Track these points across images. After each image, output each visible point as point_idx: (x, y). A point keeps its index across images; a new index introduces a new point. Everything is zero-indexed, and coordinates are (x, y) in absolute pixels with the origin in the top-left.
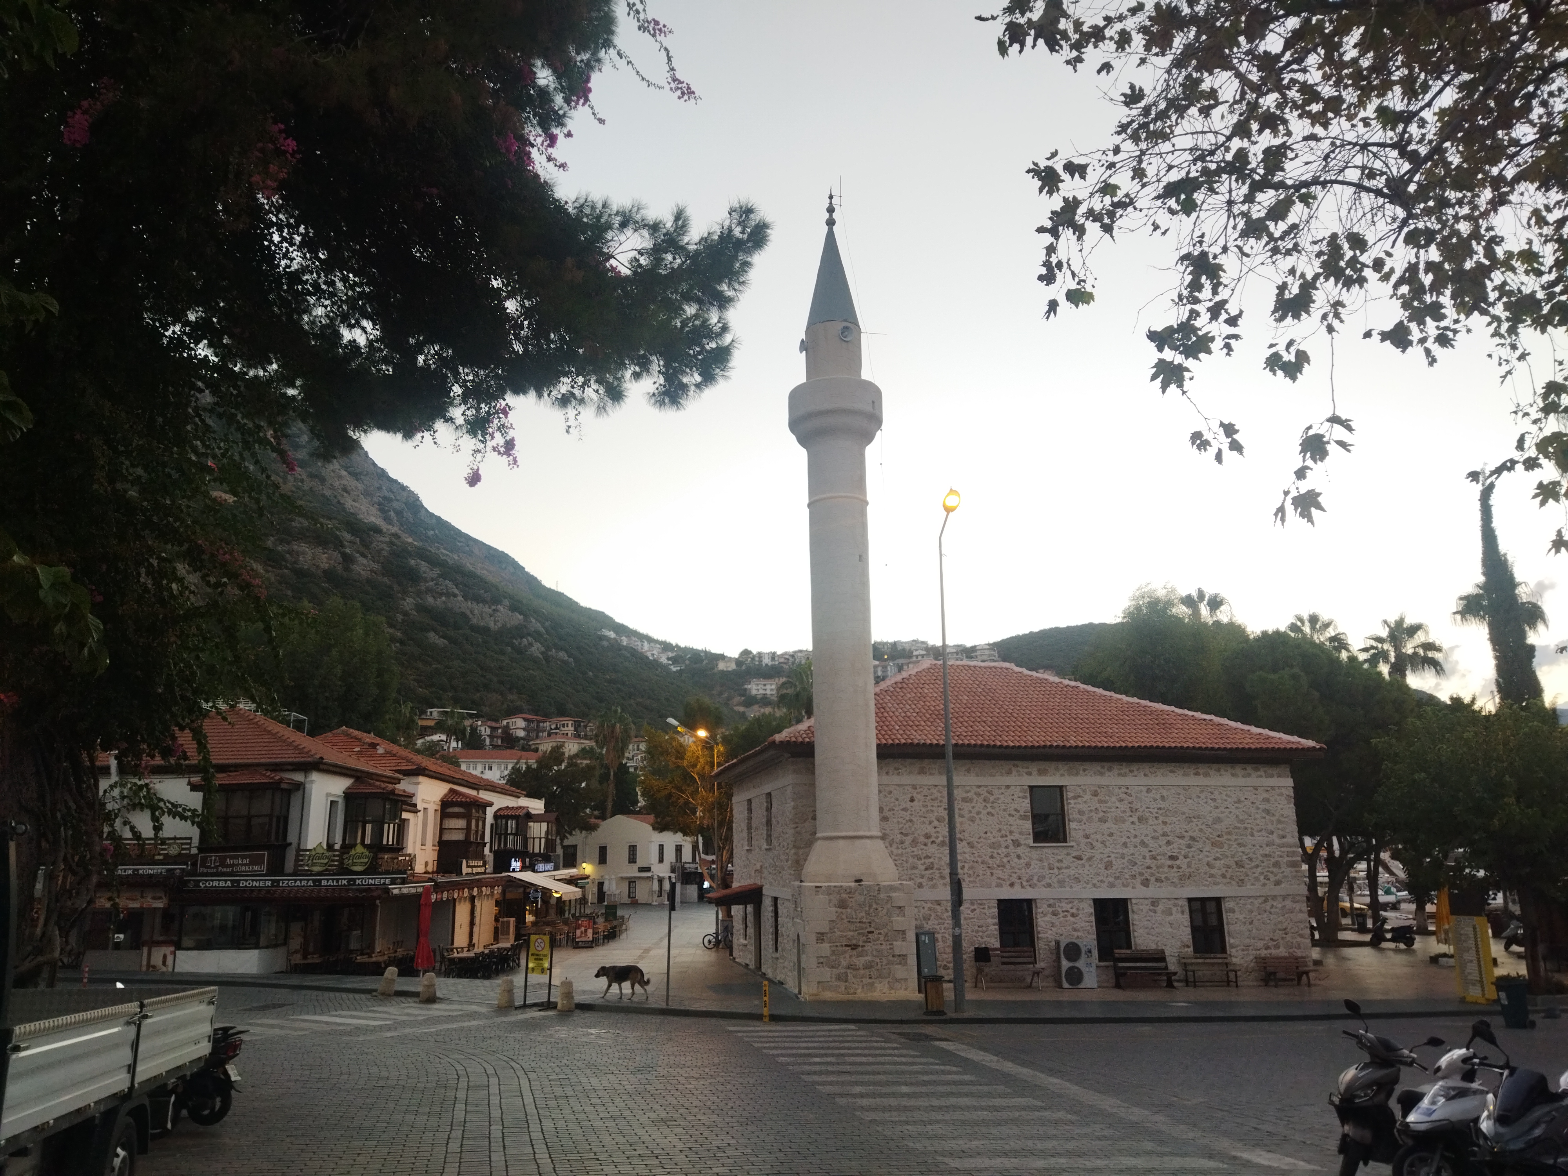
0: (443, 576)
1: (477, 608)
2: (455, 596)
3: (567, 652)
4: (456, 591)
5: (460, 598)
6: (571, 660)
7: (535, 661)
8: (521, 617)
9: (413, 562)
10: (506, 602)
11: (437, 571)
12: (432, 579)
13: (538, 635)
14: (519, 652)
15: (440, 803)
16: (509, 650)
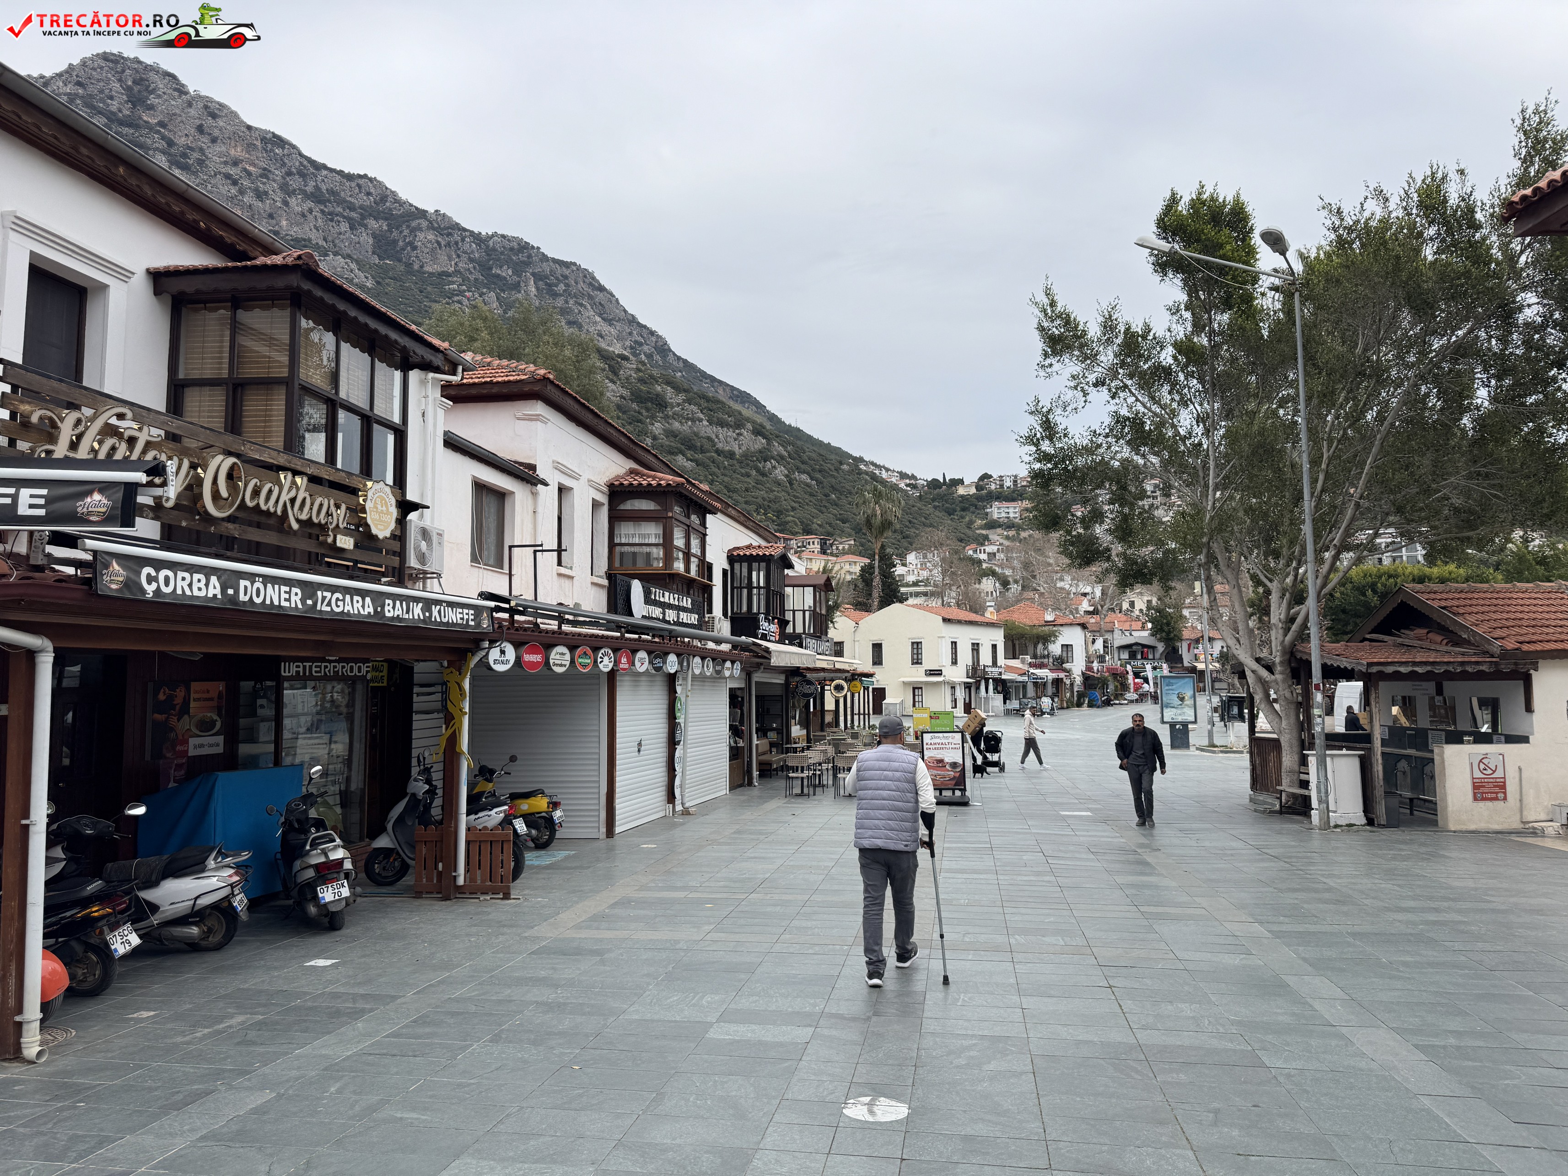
0: (689, 401)
1: (723, 432)
2: (700, 420)
3: (808, 474)
4: (701, 416)
5: (705, 423)
6: (814, 482)
7: (778, 483)
8: (764, 441)
10: (749, 426)
11: (681, 397)
12: (678, 405)
13: (780, 459)
14: (763, 474)
15: (606, 489)
16: (754, 473)
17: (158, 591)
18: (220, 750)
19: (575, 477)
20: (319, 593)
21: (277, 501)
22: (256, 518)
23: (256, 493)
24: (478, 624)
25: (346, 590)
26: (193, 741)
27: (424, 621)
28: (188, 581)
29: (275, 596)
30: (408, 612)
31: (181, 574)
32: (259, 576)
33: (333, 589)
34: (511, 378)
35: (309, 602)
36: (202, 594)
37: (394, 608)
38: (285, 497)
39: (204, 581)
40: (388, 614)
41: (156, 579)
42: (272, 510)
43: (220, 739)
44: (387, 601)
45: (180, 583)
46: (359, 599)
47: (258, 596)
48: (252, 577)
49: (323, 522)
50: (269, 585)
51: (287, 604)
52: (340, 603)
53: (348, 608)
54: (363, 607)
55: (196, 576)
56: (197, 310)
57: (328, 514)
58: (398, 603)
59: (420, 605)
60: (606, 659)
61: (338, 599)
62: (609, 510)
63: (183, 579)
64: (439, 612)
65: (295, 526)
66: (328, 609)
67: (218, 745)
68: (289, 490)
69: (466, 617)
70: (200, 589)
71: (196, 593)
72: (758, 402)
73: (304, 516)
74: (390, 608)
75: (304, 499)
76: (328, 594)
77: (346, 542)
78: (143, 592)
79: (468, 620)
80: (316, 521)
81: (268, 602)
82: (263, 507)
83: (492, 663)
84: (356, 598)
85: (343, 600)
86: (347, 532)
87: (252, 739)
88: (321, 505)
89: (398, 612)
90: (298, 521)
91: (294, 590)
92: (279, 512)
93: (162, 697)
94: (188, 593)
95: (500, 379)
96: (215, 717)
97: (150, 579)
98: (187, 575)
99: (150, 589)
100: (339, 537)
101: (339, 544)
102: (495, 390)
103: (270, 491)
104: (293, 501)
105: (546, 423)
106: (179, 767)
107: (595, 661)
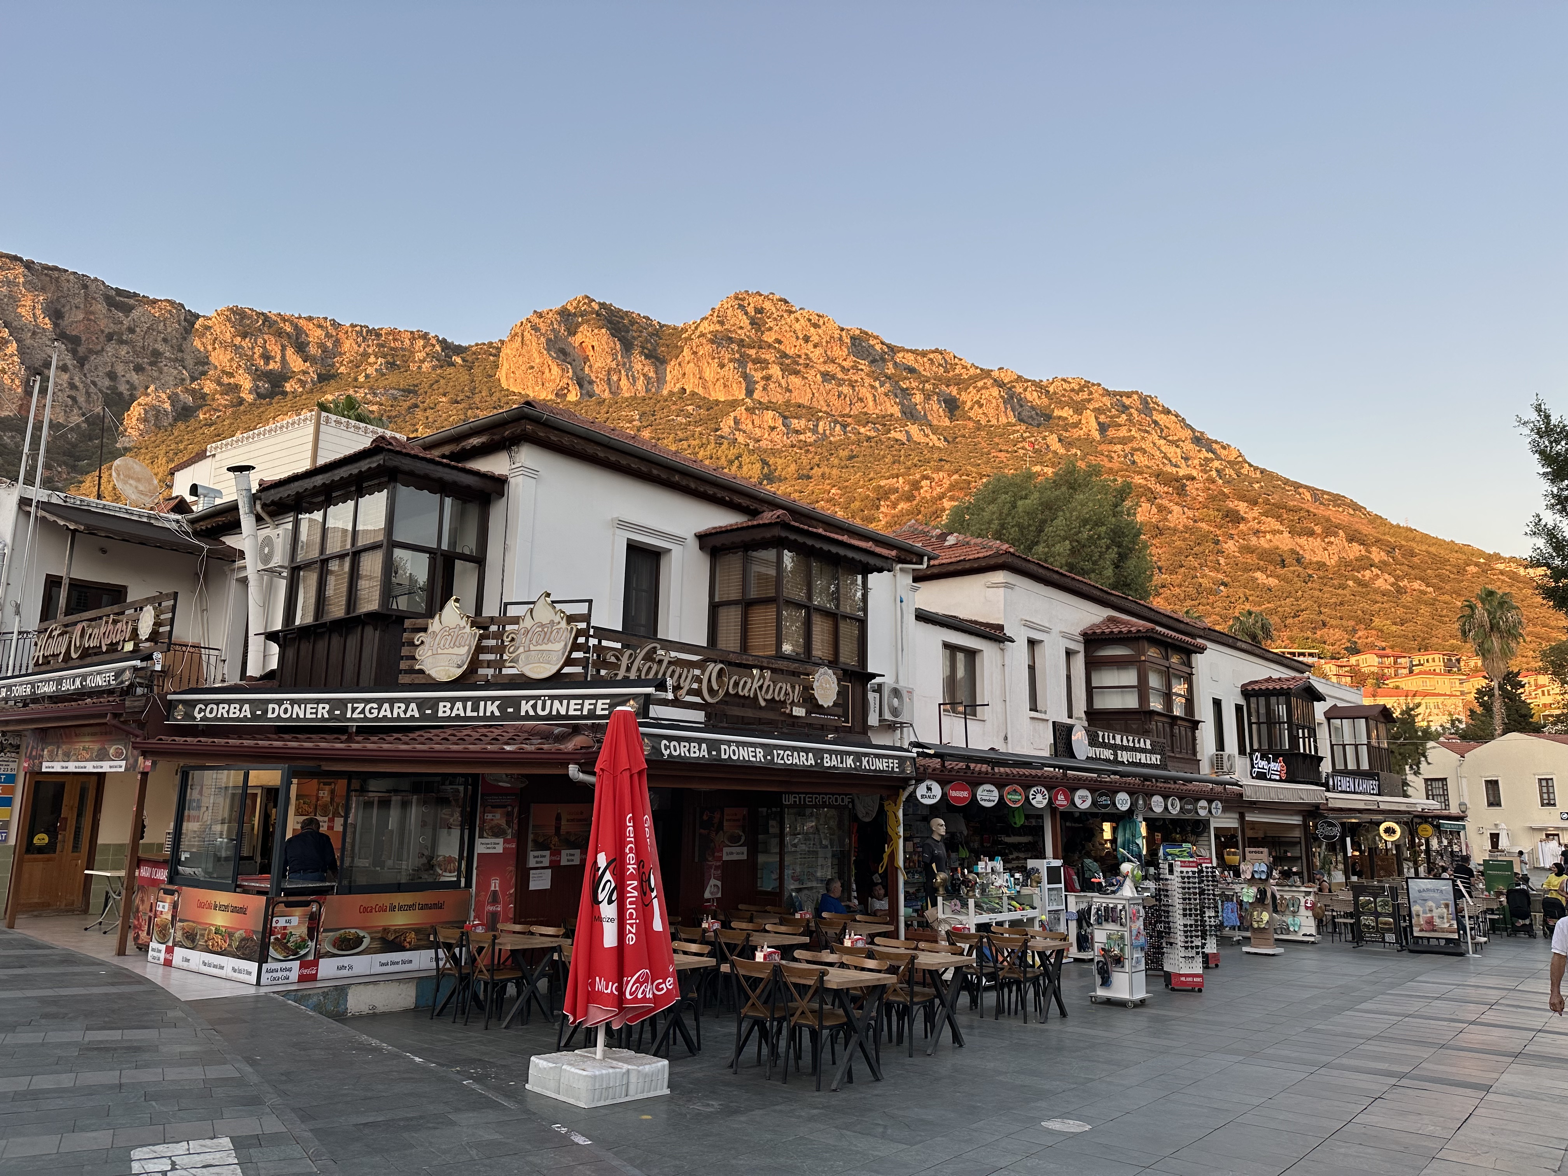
0: (1267, 514)
1: (1309, 543)
2: (1281, 533)
3: (1422, 579)
4: (1282, 528)
5: (1286, 535)
7: (1384, 593)
8: (1361, 548)
9: (1231, 505)
10: (1342, 532)
11: (1257, 511)
13: (1383, 566)
14: (1365, 585)
15: (1081, 639)
16: (1350, 583)
17: (670, 755)
18: (745, 857)
19: (1046, 631)
20: (775, 751)
21: (750, 689)
22: (737, 700)
23: (736, 684)
24: (903, 771)
25: (794, 749)
26: (726, 850)
27: (855, 769)
28: (687, 748)
29: (745, 754)
30: (842, 763)
31: (682, 744)
32: (733, 742)
33: (785, 748)
34: (981, 555)
35: (769, 758)
36: (697, 755)
37: (831, 760)
38: (756, 685)
39: (697, 747)
40: (826, 765)
41: (669, 747)
42: (747, 695)
43: (745, 849)
44: (825, 755)
45: (682, 749)
46: (804, 754)
47: (734, 755)
48: (729, 743)
49: (782, 699)
50: (741, 748)
51: (754, 759)
52: (790, 758)
53: (796, 761)
54: (807, 760)
55: (692, 744)
56: (727, 554)
57: (786, 694)
58: (834, 756)
59: (852, 757)
60: (1039, 797)
61: (788, 755)
62: (1085, 657)
63: (685, 747)
64: (868, 762)
65: (763, 703)
66: (782, 762)
67: (743, 853)
68: (759, 680)
69: (891, 765)
70: (695, 752)
71: (692, 755)
72: (1356, 504)
73: (769, 697)
74: (828, 760)
75: (769, 686)
76: (782, 752)
77: (799, 712)
78: (663, 755)
79: (893, 768)
80: (777, 699)
81: (741, 758)
82: (741, 693)
83: (919, 797)
84: (801, 754)
85: (792, 756)
86: (798, 705)
87: (766, 851)
88: (781, 688)
89: (834, 763)
90: (765, 700)
91: (758, 750)
92: (752, 696)
93: (705, 818)
94: (688, 755)
95: (971, 557)
96: (741, 833)
97: (667, 747)
98: (687, 744)
99: (666, 753)
100: (794, 708)
101: (794, 714)
102: (967, 566)
103: (746, 682)
104: (761, 687)
105: (1012, 588)
106: (717, 868)
107: (1027, 798)
